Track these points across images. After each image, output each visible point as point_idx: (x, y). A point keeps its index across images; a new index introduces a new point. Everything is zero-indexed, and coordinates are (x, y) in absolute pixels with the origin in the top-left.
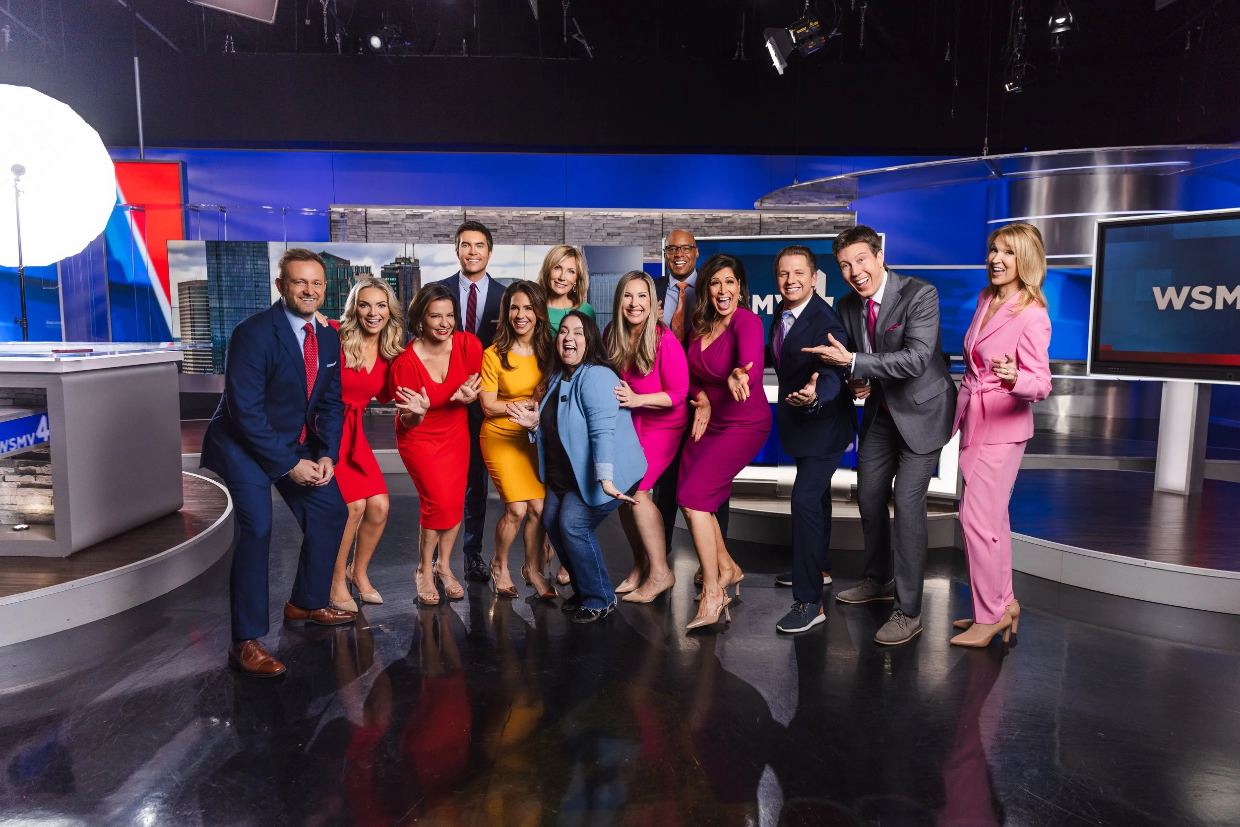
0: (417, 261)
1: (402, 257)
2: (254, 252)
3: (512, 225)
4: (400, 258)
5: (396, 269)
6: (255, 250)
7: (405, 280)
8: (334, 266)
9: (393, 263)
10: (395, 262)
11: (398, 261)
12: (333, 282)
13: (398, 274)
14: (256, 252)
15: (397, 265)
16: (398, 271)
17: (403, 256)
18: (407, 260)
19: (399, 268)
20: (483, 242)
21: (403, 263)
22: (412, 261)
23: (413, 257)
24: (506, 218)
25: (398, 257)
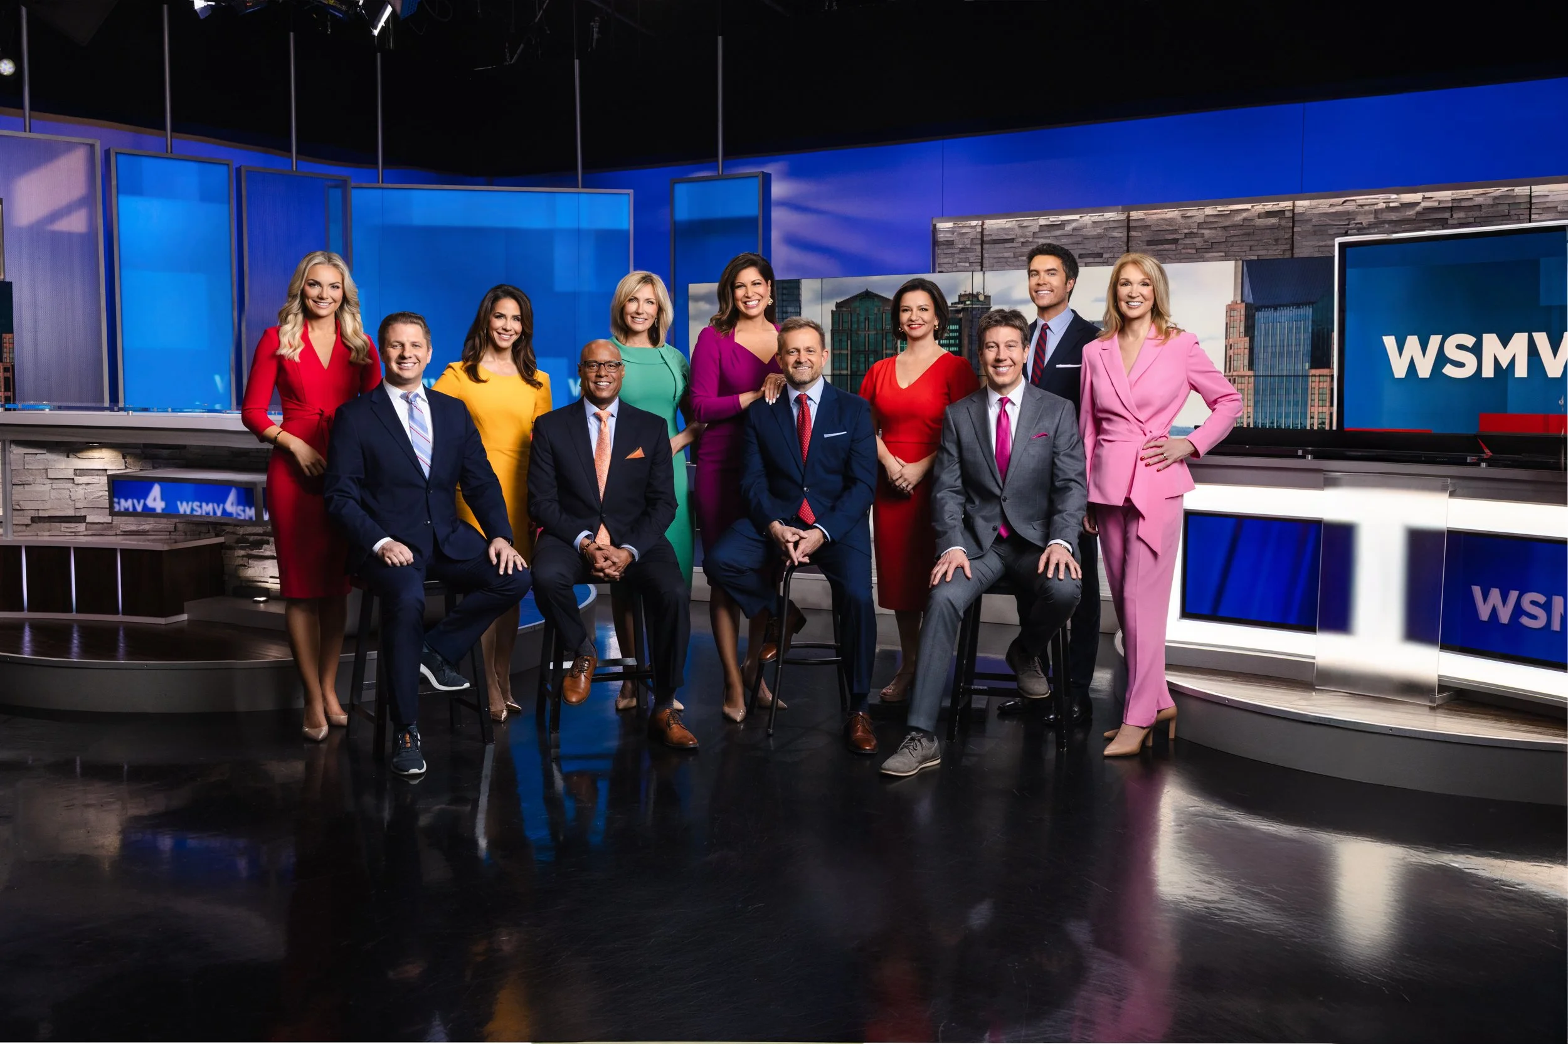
0: (987, 298)
1: (967, 293)
2: (783, 294)
3: (1203, 231)
4: (965, 295)
5: (958, 311)
6: (785, 291)
7: (971, 328)
8: (879, 310)
9: (956, 303)
10: (957, 300)
11: (962, 299)
12: (877, 334)
13: (961, 319)
14: (785, 294)
15: (960, 306)
16: (961, 315)
17: (969, 291)
18: (973, 297)
19: (963, 309)
20: (1055, 267)
21: (968, 303)
22: (981, 298)
23: (982, 292)
24: (1194, 219)
25: (963, 293)
